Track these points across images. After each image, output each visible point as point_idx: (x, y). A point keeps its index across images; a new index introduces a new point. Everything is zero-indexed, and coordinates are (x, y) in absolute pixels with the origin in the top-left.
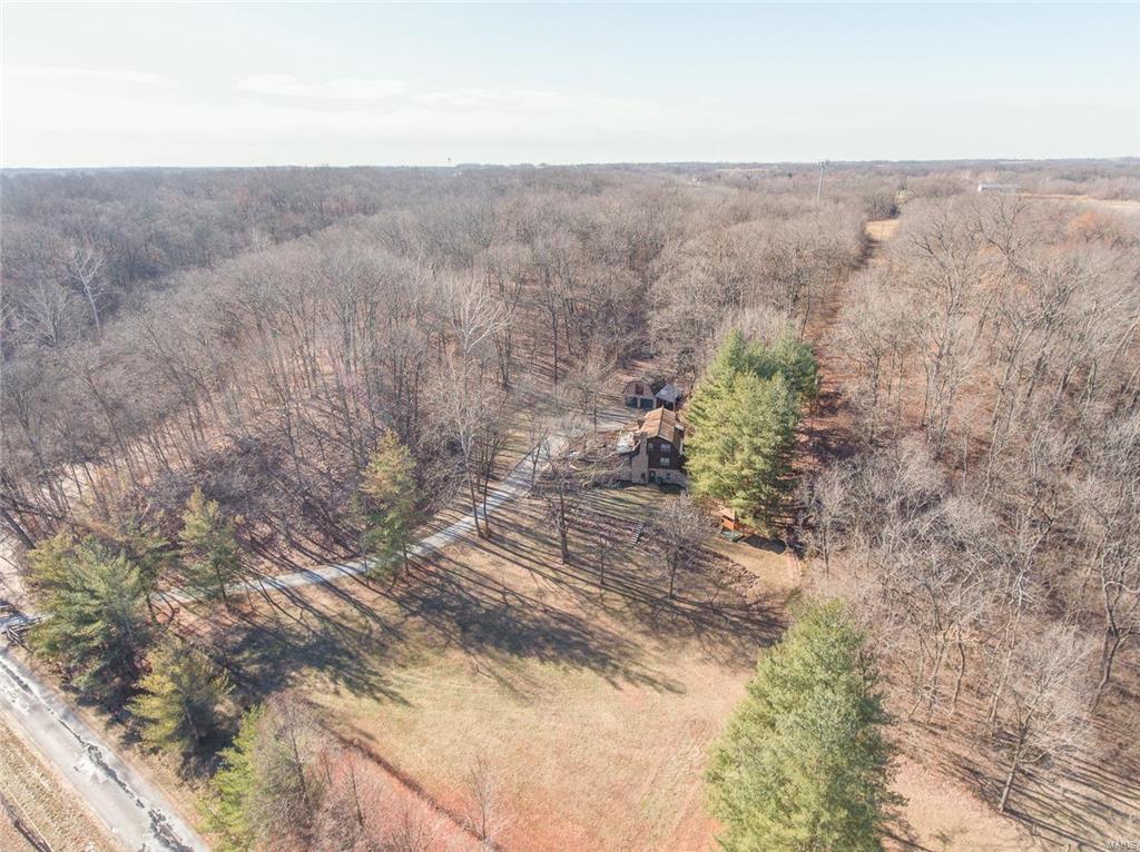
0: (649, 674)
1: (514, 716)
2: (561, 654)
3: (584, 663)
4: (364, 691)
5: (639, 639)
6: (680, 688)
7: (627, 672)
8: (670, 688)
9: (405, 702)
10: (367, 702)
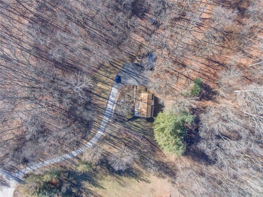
0: (144, 179)
1: (123, 189)
2: (128, 175)
3: (133, 177)
4: (96, 186)
5: (142, 170)
6: (150, 182)
7: (140, 179)
8: (148, 182)
9: (104, 188)
10: (97, 188)
